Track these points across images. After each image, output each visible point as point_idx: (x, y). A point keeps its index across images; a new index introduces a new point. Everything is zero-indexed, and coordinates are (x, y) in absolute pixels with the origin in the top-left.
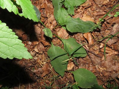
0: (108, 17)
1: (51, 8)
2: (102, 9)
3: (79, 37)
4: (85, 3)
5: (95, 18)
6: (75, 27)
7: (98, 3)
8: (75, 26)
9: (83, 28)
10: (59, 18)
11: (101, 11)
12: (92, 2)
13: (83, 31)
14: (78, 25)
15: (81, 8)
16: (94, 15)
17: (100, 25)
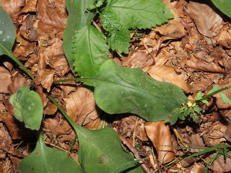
0: (225, 84)
1: (59, 12)
2: (214, 56)
3: (132, 127)
4: (166, 23)
5: (189, 75)
6: (123, 100)
7: (205, 33)
8: (124, 95)
9: (146, 106)
10: (76, 56)
11: (210, 59)
12: (190, 25)
13: (148, 114)
14: (134, 94)
15: (153, 34)
16: (187, 67)
17: (195, 112)
